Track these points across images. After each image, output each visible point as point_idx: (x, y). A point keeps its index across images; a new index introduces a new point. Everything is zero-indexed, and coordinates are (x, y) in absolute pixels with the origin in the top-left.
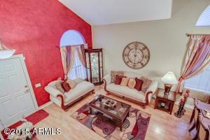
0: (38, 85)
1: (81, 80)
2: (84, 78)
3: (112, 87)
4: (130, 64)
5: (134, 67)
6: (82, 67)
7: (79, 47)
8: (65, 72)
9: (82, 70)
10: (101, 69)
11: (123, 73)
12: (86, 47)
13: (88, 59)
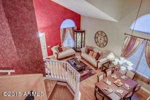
0: (49, 47)
1: (70, 48)
2: (72, 47)
3: (84, 55)
4: (98, 43)
5: (100, 46)
6: (72, 40)
7: (71, 29)
8: (62, 42)
9: (72, 42)
10: (83, 43)
11: (93, 48)
12: (76, 28)
13: (75, 35)
